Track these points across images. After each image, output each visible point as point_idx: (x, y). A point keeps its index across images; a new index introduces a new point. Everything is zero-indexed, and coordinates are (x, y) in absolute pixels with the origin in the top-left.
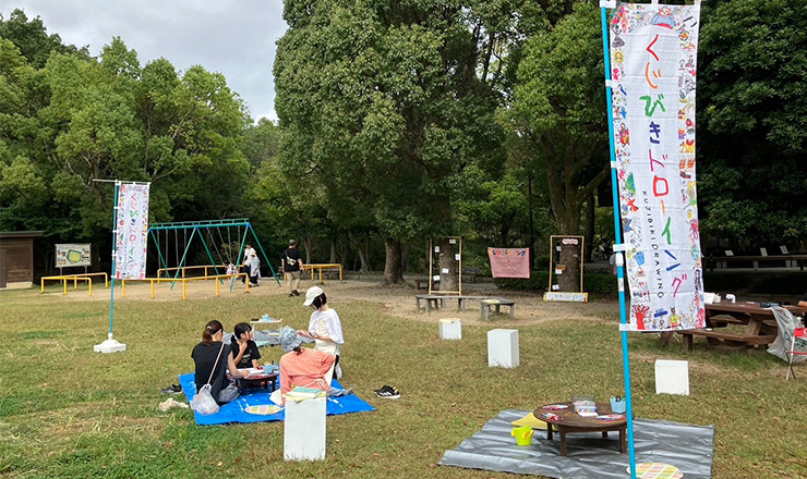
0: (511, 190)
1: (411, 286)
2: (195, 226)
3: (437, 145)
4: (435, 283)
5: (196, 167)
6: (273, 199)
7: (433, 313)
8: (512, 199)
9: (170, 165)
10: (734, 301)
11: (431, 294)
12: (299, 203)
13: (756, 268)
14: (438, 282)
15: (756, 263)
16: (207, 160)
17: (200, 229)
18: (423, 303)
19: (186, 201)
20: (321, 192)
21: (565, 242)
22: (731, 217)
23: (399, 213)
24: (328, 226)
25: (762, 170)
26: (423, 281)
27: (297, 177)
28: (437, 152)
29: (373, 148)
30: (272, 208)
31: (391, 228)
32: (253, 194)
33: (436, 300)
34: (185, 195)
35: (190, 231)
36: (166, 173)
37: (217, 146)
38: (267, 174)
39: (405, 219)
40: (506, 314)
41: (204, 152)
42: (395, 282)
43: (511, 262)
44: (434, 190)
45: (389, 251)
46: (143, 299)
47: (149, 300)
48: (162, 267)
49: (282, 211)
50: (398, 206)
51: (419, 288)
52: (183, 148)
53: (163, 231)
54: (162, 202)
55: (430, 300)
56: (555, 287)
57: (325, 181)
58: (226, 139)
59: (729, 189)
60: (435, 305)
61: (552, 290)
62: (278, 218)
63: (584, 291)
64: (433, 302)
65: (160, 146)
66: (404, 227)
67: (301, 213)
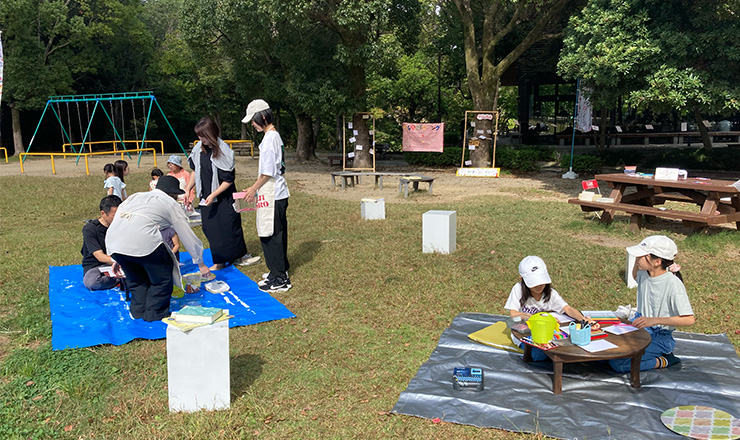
0: (419, 67)
1: (324, 163)
2: (97, 99)
3: (354, 7)
4: (348, 159)
5: (96, 38)
6: (179, 74)
7: (349, 189)
8: (422, 77)
9: (66, 34)
10: (685, 178)
11: (345, 172)
12: (207, 78)
13: (647, 145)
14: (353, 159)
15: (647, 140)
16: (108, 31)
17: (103, 102)
18: (339, 180)
19: (89, 74)
20: (227, 65)
21: (480, 117)
22: (673, 88)
23: (312, 86)
24: (238, 103)
25: (712, 35)
26: (336, 158)
27: (201, 46)
28: (353, 16)
29: (283, 9)
30: (179, 82)
31: (304, 102)
32: (158, 68)
33: (352, 177)
34: (88, 68)
35: (92, 104)
36: (63, 44)
37: (118, 16)
38: (171, 47)
39: (318, 93)
40: (425, 191)
41: (105, 22)
42: (308, 159)
43: (426, 137)
44: (350, 60)
45: (301, 127)
46: (45, 175)
47: (50, 175)
48: (67, 142)
49: (189, 86)
50: (310, 78)
51: (332, 165)
52: (80, 15)
53: (63, 105)
54: (62, 74)
55: (346, 177)
56: (467, 163)
57: (232, 53)
58: (126, 8)
59: (675, 56)
60: (352, 182)
61: (465, 166)
62: (187, 94)
63: (496, 167)
64: (349, 179)
65: (52, 13)
66: (317, 101)
67: (209, 88)
